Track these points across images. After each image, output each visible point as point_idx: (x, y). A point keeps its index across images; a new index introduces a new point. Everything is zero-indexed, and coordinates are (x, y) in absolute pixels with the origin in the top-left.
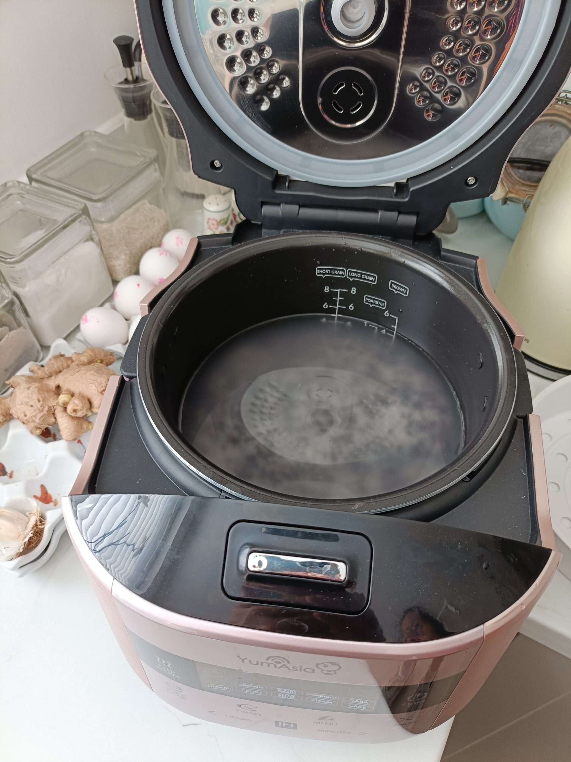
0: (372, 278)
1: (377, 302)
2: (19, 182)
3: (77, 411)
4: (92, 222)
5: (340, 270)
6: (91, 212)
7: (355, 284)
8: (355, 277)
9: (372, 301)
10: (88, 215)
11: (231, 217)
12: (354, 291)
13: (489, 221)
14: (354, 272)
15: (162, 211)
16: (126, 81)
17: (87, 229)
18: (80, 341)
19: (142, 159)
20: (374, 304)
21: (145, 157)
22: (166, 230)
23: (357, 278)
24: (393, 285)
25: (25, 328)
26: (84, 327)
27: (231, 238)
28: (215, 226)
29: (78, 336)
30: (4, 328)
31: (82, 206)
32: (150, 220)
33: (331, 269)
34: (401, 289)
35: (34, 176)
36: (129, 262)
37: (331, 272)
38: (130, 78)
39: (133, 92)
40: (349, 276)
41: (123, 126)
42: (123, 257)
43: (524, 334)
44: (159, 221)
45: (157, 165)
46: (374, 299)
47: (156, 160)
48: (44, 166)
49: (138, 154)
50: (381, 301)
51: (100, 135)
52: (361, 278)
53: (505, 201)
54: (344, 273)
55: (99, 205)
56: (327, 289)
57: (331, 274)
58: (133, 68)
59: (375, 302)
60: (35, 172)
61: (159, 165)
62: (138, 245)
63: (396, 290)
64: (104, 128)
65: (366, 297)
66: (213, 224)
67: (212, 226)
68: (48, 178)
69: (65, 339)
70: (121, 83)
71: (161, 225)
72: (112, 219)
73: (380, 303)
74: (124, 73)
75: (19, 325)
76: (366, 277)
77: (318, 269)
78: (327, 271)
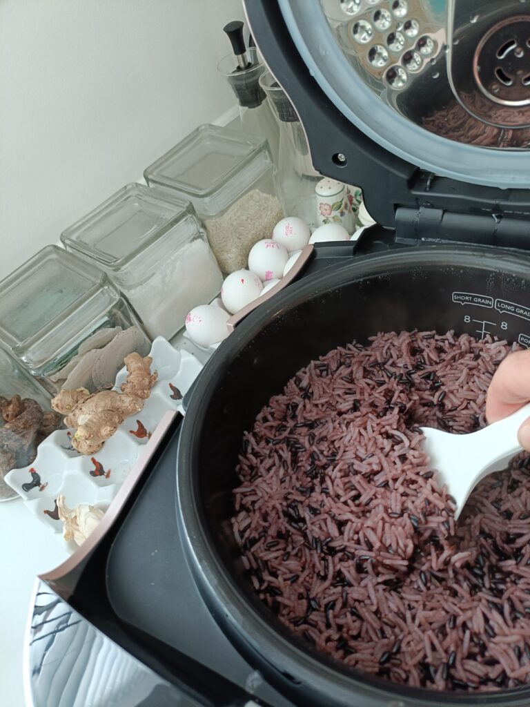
2: (137, 184)
5: (486, 299)
6: (196, 209)
7: (505, 317)
8: (507, 310)
10: (194, 213)
11: (346, 200)
12: (504, 326)
14: (506, 303)
15: (276, 200)
16: (239, 69)
17: (194, 227)
19: (252, 147)
21: (255, 145)
22: (280, 218)
23: (510, 311)
25: (136, 327)
26: (189, 325)
27: (354, 247)
28: (328, 211)
29: (185, 334)
31: (188, 203)
33: (473, 297)
35: (150, 177)
37: (472, 299)
38: (242, 65)
39: (245, 80)
40: (497, 307)
41: (239, 116)
42: (235, 250)
44: (272, 209)
48: (160, 165)
49: (249, 143)
51: (216, 128)
52: (515, 312)
54: (491, 303)
55: (207, 199)
56: (467, 319)
57: (472, 301)
58: (244, 54)
60: (151, 173)
62: (250, 237)
64: (221, 122)
65: (522, 336)
66: (326, 210)
67: (324, 212)
70: (234, 72)
71: (274, 213)
72: (221, 213)
74: (236, 60)
75: (132, 324)
76: (522, 311)
77: (454, 294)
78: (467, 298)
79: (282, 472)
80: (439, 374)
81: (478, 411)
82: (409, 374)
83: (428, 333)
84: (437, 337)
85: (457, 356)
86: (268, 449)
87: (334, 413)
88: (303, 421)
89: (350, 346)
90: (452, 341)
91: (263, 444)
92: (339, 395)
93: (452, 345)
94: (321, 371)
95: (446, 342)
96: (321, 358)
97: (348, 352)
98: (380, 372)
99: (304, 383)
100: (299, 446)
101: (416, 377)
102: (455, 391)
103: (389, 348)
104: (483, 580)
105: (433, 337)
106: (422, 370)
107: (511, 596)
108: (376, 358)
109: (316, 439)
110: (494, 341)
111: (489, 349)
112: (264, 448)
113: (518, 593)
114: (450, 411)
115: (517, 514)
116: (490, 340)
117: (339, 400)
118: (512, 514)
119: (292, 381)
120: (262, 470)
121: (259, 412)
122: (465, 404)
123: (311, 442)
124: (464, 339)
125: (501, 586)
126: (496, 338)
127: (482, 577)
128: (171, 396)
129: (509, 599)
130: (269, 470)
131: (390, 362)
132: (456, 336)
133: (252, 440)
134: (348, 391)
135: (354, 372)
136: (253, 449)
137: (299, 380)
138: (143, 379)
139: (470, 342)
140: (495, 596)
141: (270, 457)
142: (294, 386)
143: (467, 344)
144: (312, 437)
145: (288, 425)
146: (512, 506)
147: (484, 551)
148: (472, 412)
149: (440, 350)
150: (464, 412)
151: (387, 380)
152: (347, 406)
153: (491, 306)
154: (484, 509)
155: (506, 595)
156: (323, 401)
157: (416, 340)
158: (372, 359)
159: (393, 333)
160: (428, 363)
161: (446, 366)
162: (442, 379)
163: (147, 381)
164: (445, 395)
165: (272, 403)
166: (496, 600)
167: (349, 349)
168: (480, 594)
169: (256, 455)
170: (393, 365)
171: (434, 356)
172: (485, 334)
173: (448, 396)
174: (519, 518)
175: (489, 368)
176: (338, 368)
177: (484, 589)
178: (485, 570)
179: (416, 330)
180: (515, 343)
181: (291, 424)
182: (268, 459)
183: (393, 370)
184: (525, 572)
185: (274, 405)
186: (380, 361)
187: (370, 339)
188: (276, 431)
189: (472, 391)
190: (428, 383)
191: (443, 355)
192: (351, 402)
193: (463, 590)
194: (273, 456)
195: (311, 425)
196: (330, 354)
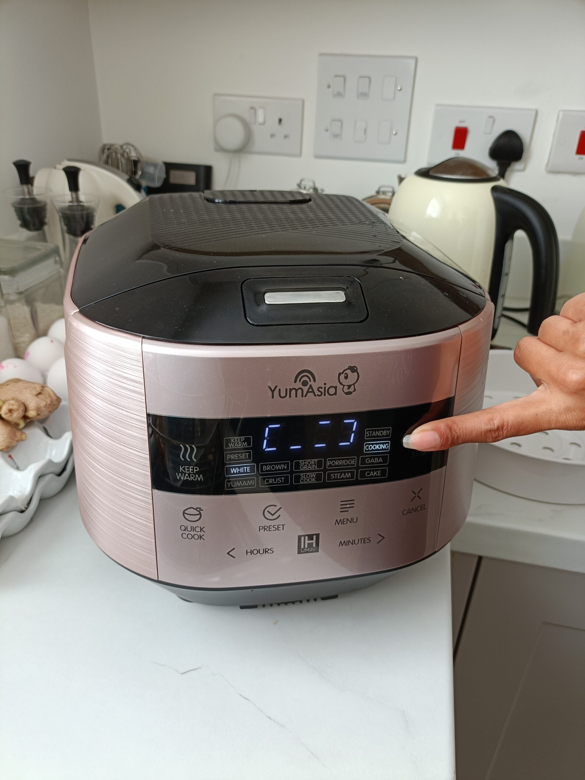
3: (13, 412)
19: (44, 250)
21: (46, 248)
47: (56, 252)
49: (38, 247)
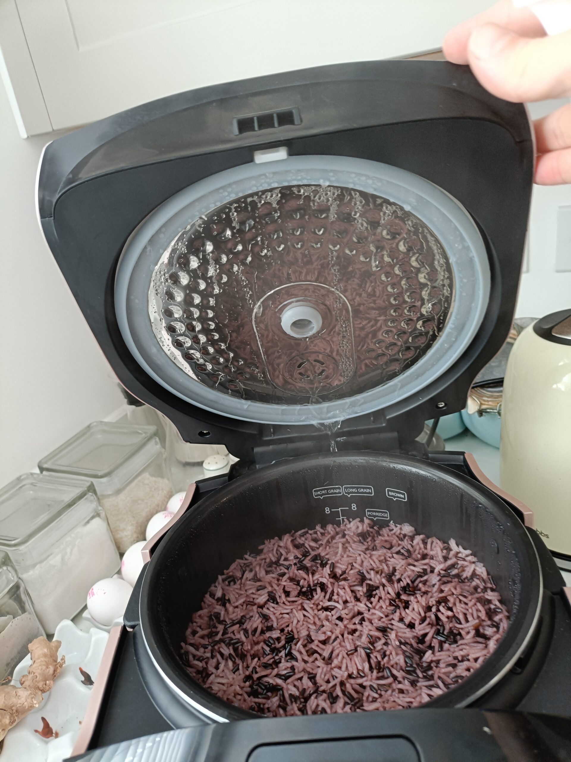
0: (368, 491)
1: (380, 514)
4: (98, 499)
5: (336, 488)
6: (97, 489)
7: (354, 499)
8: (352, 493)
9: (374, 514)
10: (95, 492)
12: (354, 507)
13: (474, 436)
14: (350, 488)
15: (166, 481)
17: (94, 505)
18: (87, 619)
19: (144, 435)
20: (378, 516)
21: (145, 433)
23: (355, 493)
24: (390, 493)
25: (29, 613)
26: (91, 602)
27: (227, 477)
29: (85, 614)
30: (8, 616)
31: (88, 484)
32: (155, 489)
34: (399, 495)
35: (45, 466)
36: (135, 532)
37: (327, 492)
40: (346, 493)
41: (126, 415)
42: (130, 528)
43: (531, 511)
45: (157, 439)
46: (376, 512)
47: (156, 434)
48: (54, 456)
49: (140, 432)
50: (382, 512)
51: (106, 424)
52: (358, 492)
53: (481, 413)
54: (341, 491)
55: (104, 480)
56: (327, 510)
57: (328, 494)
59: (377, 514)
60: (46, 463)
61: (160, 439)
63: (395, 497)
64: (111, 418)
65: (368, 511)
68: (58, 465)
69: (73, 620)
71: (165, 492)
72: (118, 492)
73: (383, 515)
75: (23, 610)
76: (362, 490)
77: (315, 491)
78: (323, 492)
79: (230, 664)
80: (323, 554)
81: (360, 568)
82: (301, 562)
83: (303, 531)
84: (310, 532)
85: (330, 540)
86: (208, 653)
87: (255, 608)
88: (231, 621)
89: (247, 556)
90: (322, 531)
91: (202, 650)
92: (253, 593)
93: (323, 534)
94: (229, 582)
95: (318, 532)
96: (225, 572)
97: (246, 562)
98: (278, 568)
99: (219, 594)
100: (235, 641)
101: (307, 562)
102: (339, 561)
103: (277, 550)
104: (416, 673)
105: (307, 532)
106: (308, 556)
107: (440, 675)
108: (271, 560)
109: (250, 632)
110: (350, 522)
111: (350, 528)
112: (205, 652)
113: (443, 670)
114: (341, 575)
115: (417, 623)
116: (348, 522)
117: (254, 596)
118: (414, 624)
119: (207, 596)
120: (211, 669)
121: (187, 629)
122: (350, 567)
123: (246, 635)
124: (330, 528)
125: (430, 673)
126: (351, 520)
127: (414, 672)
128: (82, 682)
129: (439, 678)
130: (217, 668)
131: (283, 558)
132: (323, 527)
133: (191, 649)
134: (259, 588)
135: (258, 572)
136: (194, 656)
137: (212, 595)
138: (47, 668)
139: (335, 529)
140: (429, 680)
141: (213, 657)
142: (210, 599)
143: (333, 529)
144: (246, 631)
145: (218, 630)
146: (413, 618)
147: (408, 654)
148: (357, 570)
149: (315, 540)
150: (352, 572)
151: (286, 571)
152: (264, 598)
153: (341, 493)
154: (394, 627)
155: (436, 677)
156: (241, 601)
157: (296, 538)
158: (268, 560)
159: (276, 538)
160: (310, 550)
161: (326, 548)
162: (327, 557)
163: (51, 669)
164: (333, 566)
165: (196, 618)
166: (431, 683)
167: (246, 559)
168: (419, 684)
169: (200, 659)
170: (286, 559)
171: (313, 544)
172: (343, 519)
173: (337, 567)
174: (420, 624)
175: (355, 540)
176: (243, 575)
177: (420, 680)
178: (415, 666)
179: (293, 532)
180: (365, 518)
181: (221, 628)
182: (211, 660)
183: (286, 563)
184: (440, 655)
185: (198, 620)
186: (274, 560)
187: (261, 547)
188: (209, 638)
189: (351, 557)
190: (318, 563)
191: (320, 542)
192: (266, 595)
193: (406, 685)
194: (215, 656)
195: (241, 622)
196: (232, 567)
